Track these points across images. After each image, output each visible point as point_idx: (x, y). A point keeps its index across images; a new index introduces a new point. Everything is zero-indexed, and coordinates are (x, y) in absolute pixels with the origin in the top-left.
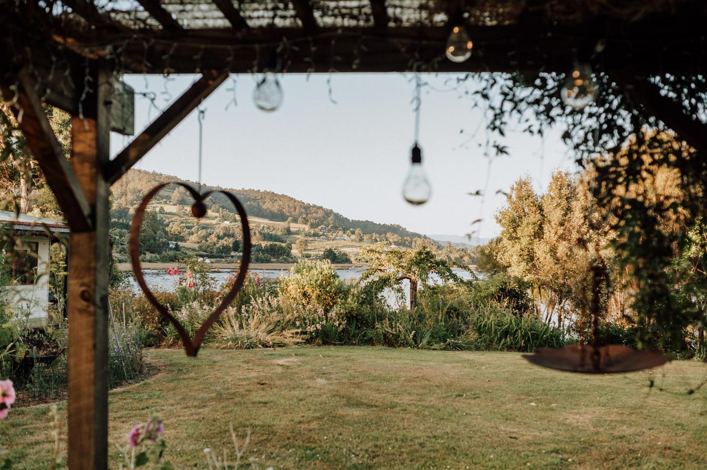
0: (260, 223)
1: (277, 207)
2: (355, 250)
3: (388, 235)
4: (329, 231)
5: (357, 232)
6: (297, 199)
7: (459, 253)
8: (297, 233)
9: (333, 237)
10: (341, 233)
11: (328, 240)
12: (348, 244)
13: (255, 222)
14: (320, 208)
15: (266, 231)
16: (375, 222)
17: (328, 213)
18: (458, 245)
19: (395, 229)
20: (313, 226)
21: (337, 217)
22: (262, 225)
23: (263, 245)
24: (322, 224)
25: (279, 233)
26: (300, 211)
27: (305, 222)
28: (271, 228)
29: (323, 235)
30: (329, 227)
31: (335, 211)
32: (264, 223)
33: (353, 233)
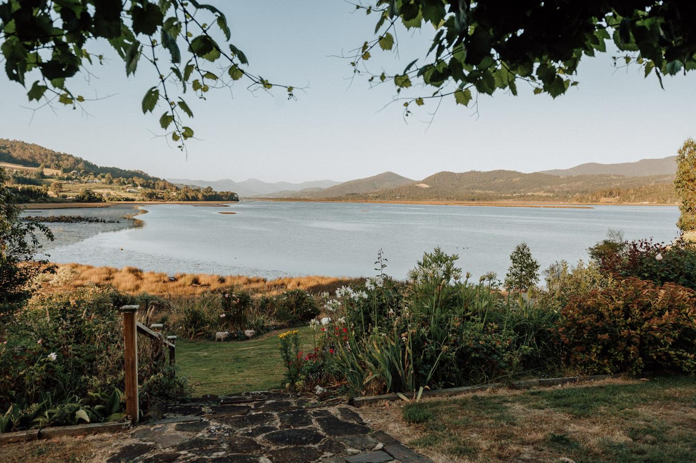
0: (13, 168)
1: (29, 155)
2: (106, 191)
3: (134, 179)
4: (81, 175)
5: (107, 176)
6: (47, 148)
7: (194, 192)
8: (51, 177)
9: (85, 180)
10: (92, 177)
11: (81, 183)
12: (100, 186)
13: (7, 168)
14: (71, 156)
15: (20, 175)
16: (121, 168)
17: (78, 161)
18: (193, 186)
19: (139, 175)
20: (65, 171)
21: (86, 163)
22: (15, 170)
23: (20, 188)
24: (73, 170)
25: (33, 177)
26: (51, 158)
27: (58, 167)
28: (25, 173)
29: (76, 178)
30: (81, 172)
31: (85, 159)
32: (16, 169)
33: (103, 177)
